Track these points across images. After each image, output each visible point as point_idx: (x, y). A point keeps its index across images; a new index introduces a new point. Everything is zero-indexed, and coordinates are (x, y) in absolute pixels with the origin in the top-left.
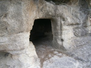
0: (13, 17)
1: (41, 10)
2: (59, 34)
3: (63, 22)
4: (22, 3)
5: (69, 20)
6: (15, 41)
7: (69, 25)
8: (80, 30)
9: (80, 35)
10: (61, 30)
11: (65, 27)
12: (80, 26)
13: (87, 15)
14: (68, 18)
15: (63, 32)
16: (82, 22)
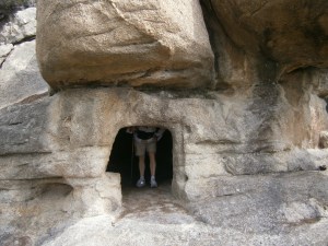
2: (180, 162)
3: (186, 135)
5: (201, 131)
7: (199, 142)
8: (240, 157)
9: (239, 170)
10: (184, 153)
11: (190, 147)
12: (238, 148)
13: (267, 120)
14: (198, 126)
15: (188, 157)
16: (243, 137)
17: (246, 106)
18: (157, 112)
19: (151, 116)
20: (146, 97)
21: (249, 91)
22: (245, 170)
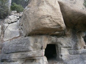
0: (39, 43)
1: (50, 40)
2: (60, 52)
3: (61, 46)
4: (43, 38)
5: (64, 45)
6: (39, 52)
7: (64, 47)
8: (72, 50)
9: (72, 53)
10: (61, 50)
11: (62, 49)
12: (72, 48)
13: (76, 42)
14: (64, 44)
15: (62, 51)
16: (73, 46)
17: (71, 39)
18: (55, 41)
19: (54, 42)
20: (53, 37)
21: (71, 36)
22: (74, 53)
